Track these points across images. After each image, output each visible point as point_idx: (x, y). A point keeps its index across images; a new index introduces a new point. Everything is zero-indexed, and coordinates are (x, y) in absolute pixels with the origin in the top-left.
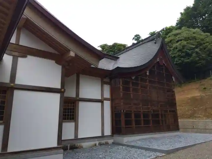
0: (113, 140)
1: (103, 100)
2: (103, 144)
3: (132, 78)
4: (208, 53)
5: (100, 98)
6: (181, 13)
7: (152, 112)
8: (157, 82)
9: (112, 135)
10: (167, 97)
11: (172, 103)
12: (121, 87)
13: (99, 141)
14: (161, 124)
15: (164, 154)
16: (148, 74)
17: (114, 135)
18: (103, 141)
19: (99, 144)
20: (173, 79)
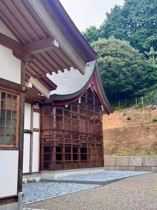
0: (40, 177)
1: (32, 131)
2: (31, 182)
3: (65, 106)
4: (136, 76)
5: (29, 129)
6: (107, 14)
7: (81, 146)
8: (87, 111)
9: (39, 171)
10: (95, 129)
11: (99, 136)
12: (55, 117)
13: (28, 179)
14: (88, 160)
15: (100, 185)
16: (80, 102)
17: (42, 172)
18: (31, 179)
19: (27, 181)
20: (101, 109)
